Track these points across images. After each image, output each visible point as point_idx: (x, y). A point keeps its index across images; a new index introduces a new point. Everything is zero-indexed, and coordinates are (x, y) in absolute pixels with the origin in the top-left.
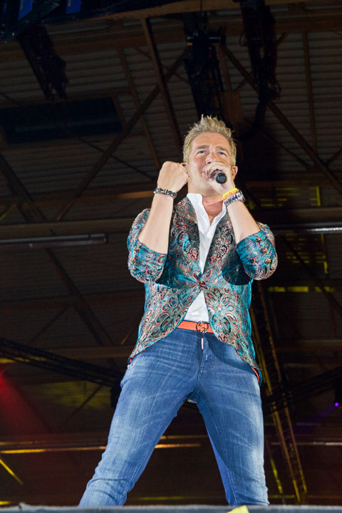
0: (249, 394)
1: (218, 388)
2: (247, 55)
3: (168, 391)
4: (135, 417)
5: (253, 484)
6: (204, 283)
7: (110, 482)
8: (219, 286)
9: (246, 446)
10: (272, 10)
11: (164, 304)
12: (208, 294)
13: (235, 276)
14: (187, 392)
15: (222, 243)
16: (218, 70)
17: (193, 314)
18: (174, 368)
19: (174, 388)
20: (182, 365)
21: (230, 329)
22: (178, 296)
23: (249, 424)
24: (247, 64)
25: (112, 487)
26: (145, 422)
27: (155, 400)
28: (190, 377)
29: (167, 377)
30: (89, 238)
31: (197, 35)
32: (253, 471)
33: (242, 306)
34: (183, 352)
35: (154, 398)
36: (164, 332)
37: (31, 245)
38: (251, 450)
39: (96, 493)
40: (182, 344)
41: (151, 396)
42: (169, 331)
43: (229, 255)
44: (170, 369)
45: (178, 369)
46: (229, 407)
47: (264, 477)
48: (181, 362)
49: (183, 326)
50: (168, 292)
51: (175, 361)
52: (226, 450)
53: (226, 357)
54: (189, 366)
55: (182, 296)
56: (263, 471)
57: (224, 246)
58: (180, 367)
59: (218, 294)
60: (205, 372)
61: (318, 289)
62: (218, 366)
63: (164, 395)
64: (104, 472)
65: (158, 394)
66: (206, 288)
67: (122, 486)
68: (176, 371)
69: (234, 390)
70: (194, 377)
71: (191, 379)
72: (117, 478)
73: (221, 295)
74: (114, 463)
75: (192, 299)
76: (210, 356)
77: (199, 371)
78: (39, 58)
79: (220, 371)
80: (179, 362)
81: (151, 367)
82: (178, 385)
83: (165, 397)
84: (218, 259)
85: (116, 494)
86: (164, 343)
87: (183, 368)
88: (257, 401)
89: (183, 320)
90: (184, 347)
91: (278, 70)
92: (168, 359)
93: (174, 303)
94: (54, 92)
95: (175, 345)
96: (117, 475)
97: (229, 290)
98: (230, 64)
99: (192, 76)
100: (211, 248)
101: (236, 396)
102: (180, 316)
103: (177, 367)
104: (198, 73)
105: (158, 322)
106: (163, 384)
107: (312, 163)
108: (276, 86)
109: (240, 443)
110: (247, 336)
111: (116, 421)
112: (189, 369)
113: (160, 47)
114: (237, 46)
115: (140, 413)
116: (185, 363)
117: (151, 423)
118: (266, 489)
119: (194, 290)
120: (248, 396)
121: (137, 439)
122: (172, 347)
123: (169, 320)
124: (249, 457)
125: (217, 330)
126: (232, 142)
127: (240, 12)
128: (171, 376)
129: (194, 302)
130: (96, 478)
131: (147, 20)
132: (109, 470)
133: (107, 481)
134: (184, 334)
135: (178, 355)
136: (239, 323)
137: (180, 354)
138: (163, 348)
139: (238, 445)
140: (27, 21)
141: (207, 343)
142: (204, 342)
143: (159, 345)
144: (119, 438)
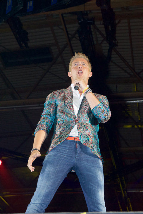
0: (98, 167)
1: (84, 165)
2: (104, 29)
3: (62, 166)
4: (48, 177)
5: (99, 206)
6: (77, 120)
7: (37, 205)
8: (84, 122)
9: (96, 189)
10: (114, 11)
11: (61, 130)
12: (79, 125)
13: (91, 118)
14: (70, 167)
15: (85, 104)
16: (92, 35)
17: (73, 133)
18: (65, 156)
19: (65, 165)
20: (68, 155)
21: (88, 140)
22: (67, 127)
23: (97, 180)
24: (104, 33)
25: (38, 207)
26: (52, 179)
27: (57, 170)
28: (72, 160)
29: (61, 160)
30: (39, 106)
31: (83, 20)
32: (99, 200)
33: (94, 131)
34: (69, 149)
35: (56, 169)
36: (60, 141)
37: (15, 109)
38: (98, 191)
39: (31, 210)
40: (68, 146)
41: (55, 168)
42: (63, 141)
43: (88, 109)
44: (63, 157)
45: (67, 157)
46: (89, 173)
47: (104, 202)
48: (68, 154)
49: (69, 139)
50: (62, 125)
51: (65, 153)
52: (88, 191)
53: (87, 152)
54: (71, 156)
55: (68, 126)
56: (104, 200)
57: (86, 105)
58: (68, 156)
59: (83, 126)
60: (78, 158)
61: (136, 127)
62: (83, 155)
63: (60, 167)
64: (35, 201)
65: (58, 167)
66: (78, 123)
67: (42, 206)
68: (66, 158)
69: (91, 166)
70: (74, 160)
71: (72, 161)
72: (40, 203)
73: (85, 126)
74: (39, 196)
75: (72, 127)
76: (80, 151)
77: (76, 158)
78: (17, 31)
79: (85, 157)
80: (67, 154)
81: (55, 155)
82: (66, 164)
83: (61, 168)
84: (83, 111)
85: (40, 210)
86: (61, 146)
87: (69, 156)
88: (101, 170)
89: (69, 136)
90: (69, 147)
91: (116, 35)
92: (62, 153)
93: (65, 129)
94: (24, 45)
95: (65, 147)
96: (40, 201)
97: (88, 124)
98: (98, 33)
99: (81, 37)
100: (80, 106)
101: (92, 168)
102: (67, 135)
103: (66, 156)
104: (83, 36)
105: (58, 138)
106: (60, 163)
107: (132, 74)
108: (116, 41)
109: (94, 188)
110: (96, 143)
111: (40, 179)
112: (72, 157)
113: (67, 26)
114: (100, 25)
115: (50, 175)
116: (70, 154)
117: (55, 179)
118: (106, 208)
119: (73, 124)
120: (97, 168)
121: (49, 186)
122: (64, 148)
123: (62, 137)
124: (97, 194)
125: (83, 140)
126: (89, 62)
127: (100, 11)
128: (63, 160)
129: (73, 128)
130: (31, 203)
131: (62, 15)
132: (37, 199)
133: (36, 204)
134: (69, 142)
135: (66, 151)
136: (93, 137)
137: (68, 150)
138: (60, 148)
139: (93, 189)
140: (9, 15)
141: (79, 146)
142: (78, 145)
143: (59, 147)
144: (41, 186)
